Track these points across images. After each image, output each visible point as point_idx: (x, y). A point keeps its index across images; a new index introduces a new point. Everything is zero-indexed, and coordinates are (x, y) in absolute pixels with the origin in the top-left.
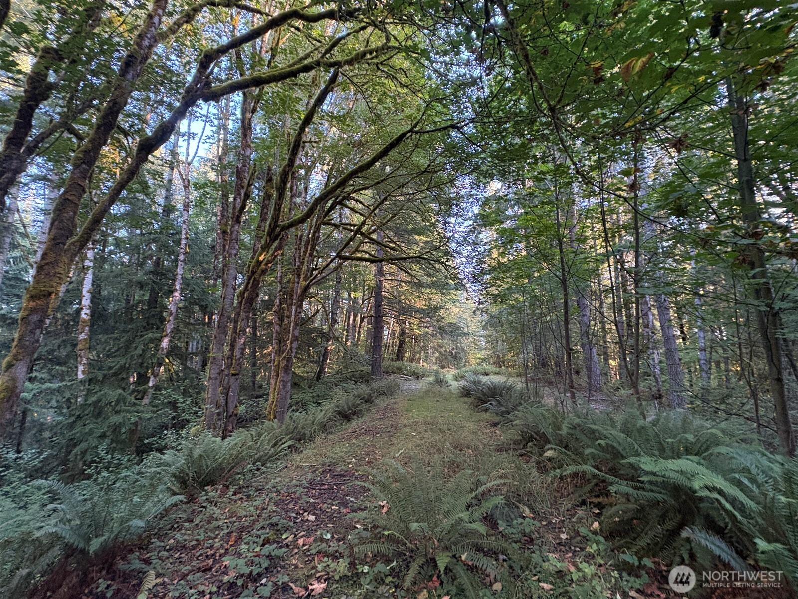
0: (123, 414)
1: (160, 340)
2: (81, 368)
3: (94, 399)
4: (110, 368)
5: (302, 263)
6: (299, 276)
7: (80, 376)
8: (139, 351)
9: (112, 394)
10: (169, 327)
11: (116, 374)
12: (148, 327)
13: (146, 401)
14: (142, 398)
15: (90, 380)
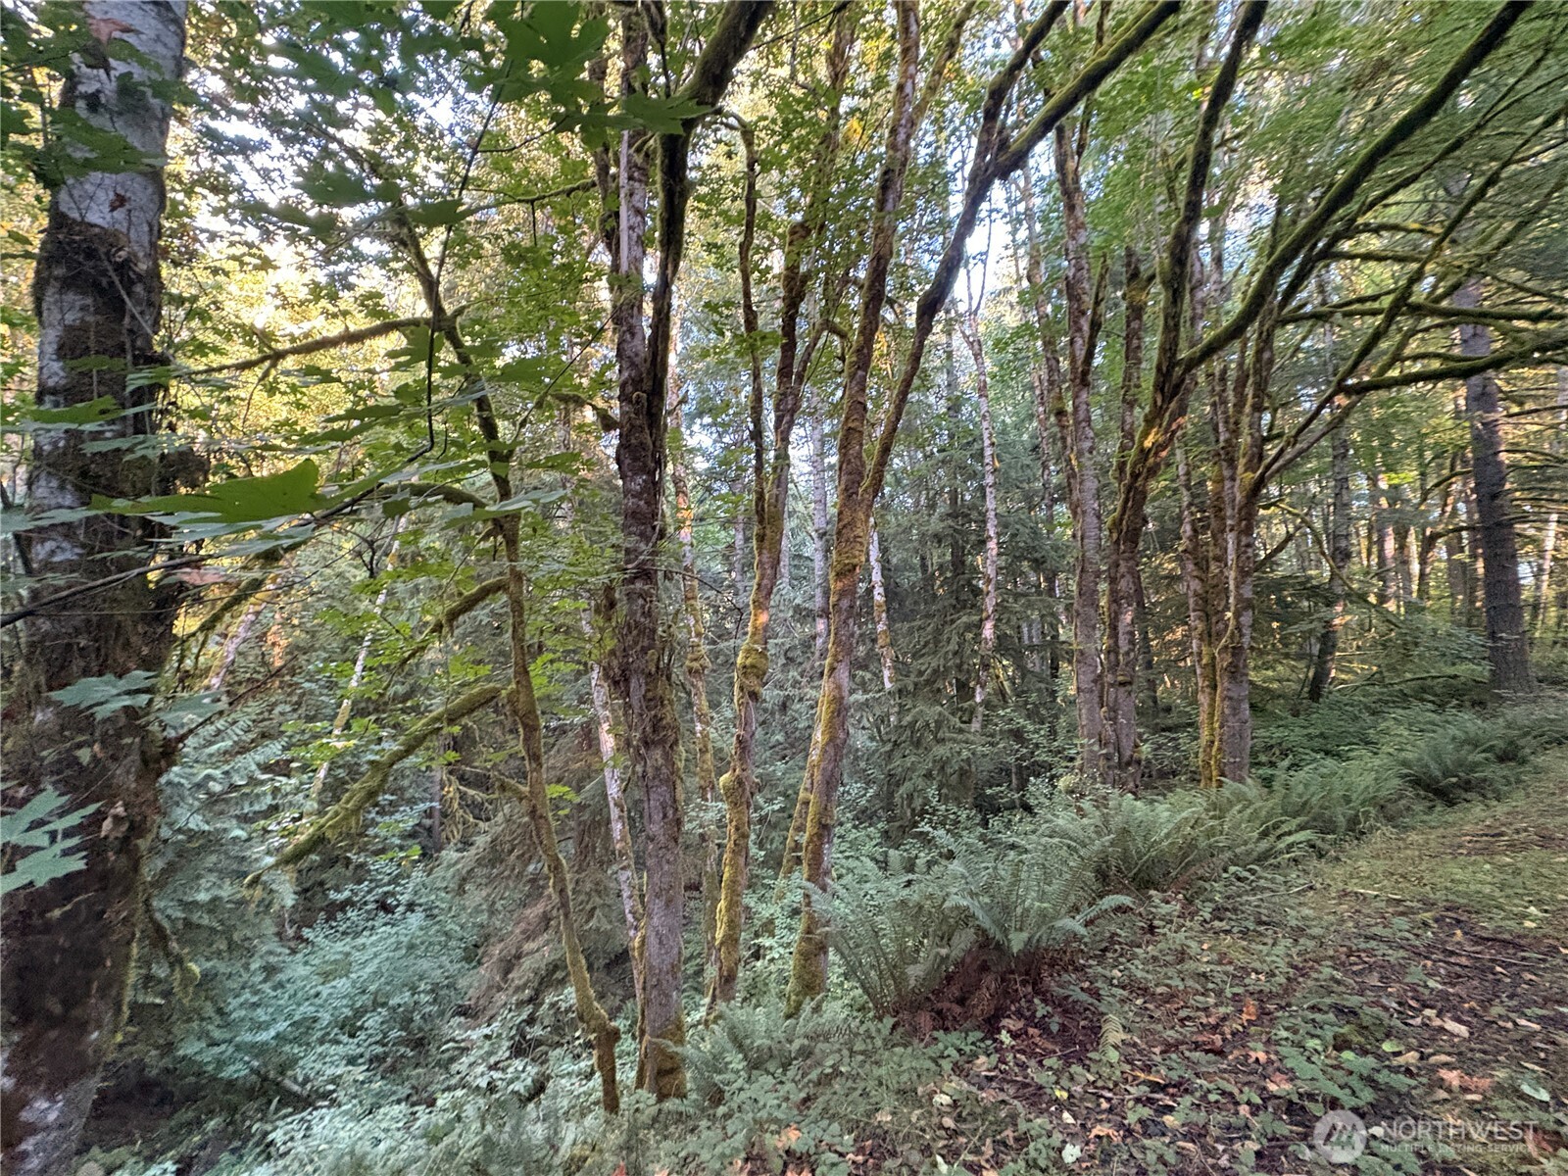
0: (949, 745)
1: (979, 625)
2: (886, 673)
3: (909, 718)
4: (921, 673)
5: (1236, 432)
6: (1232, 462)
7: (888, 685)
8: (953, 646)
9: (929, 712)
10: (990, 603)
11: (928, 682)
12: (960, 606)
13: (976, 726)
14: (969, 722)
15: (900, 691)
